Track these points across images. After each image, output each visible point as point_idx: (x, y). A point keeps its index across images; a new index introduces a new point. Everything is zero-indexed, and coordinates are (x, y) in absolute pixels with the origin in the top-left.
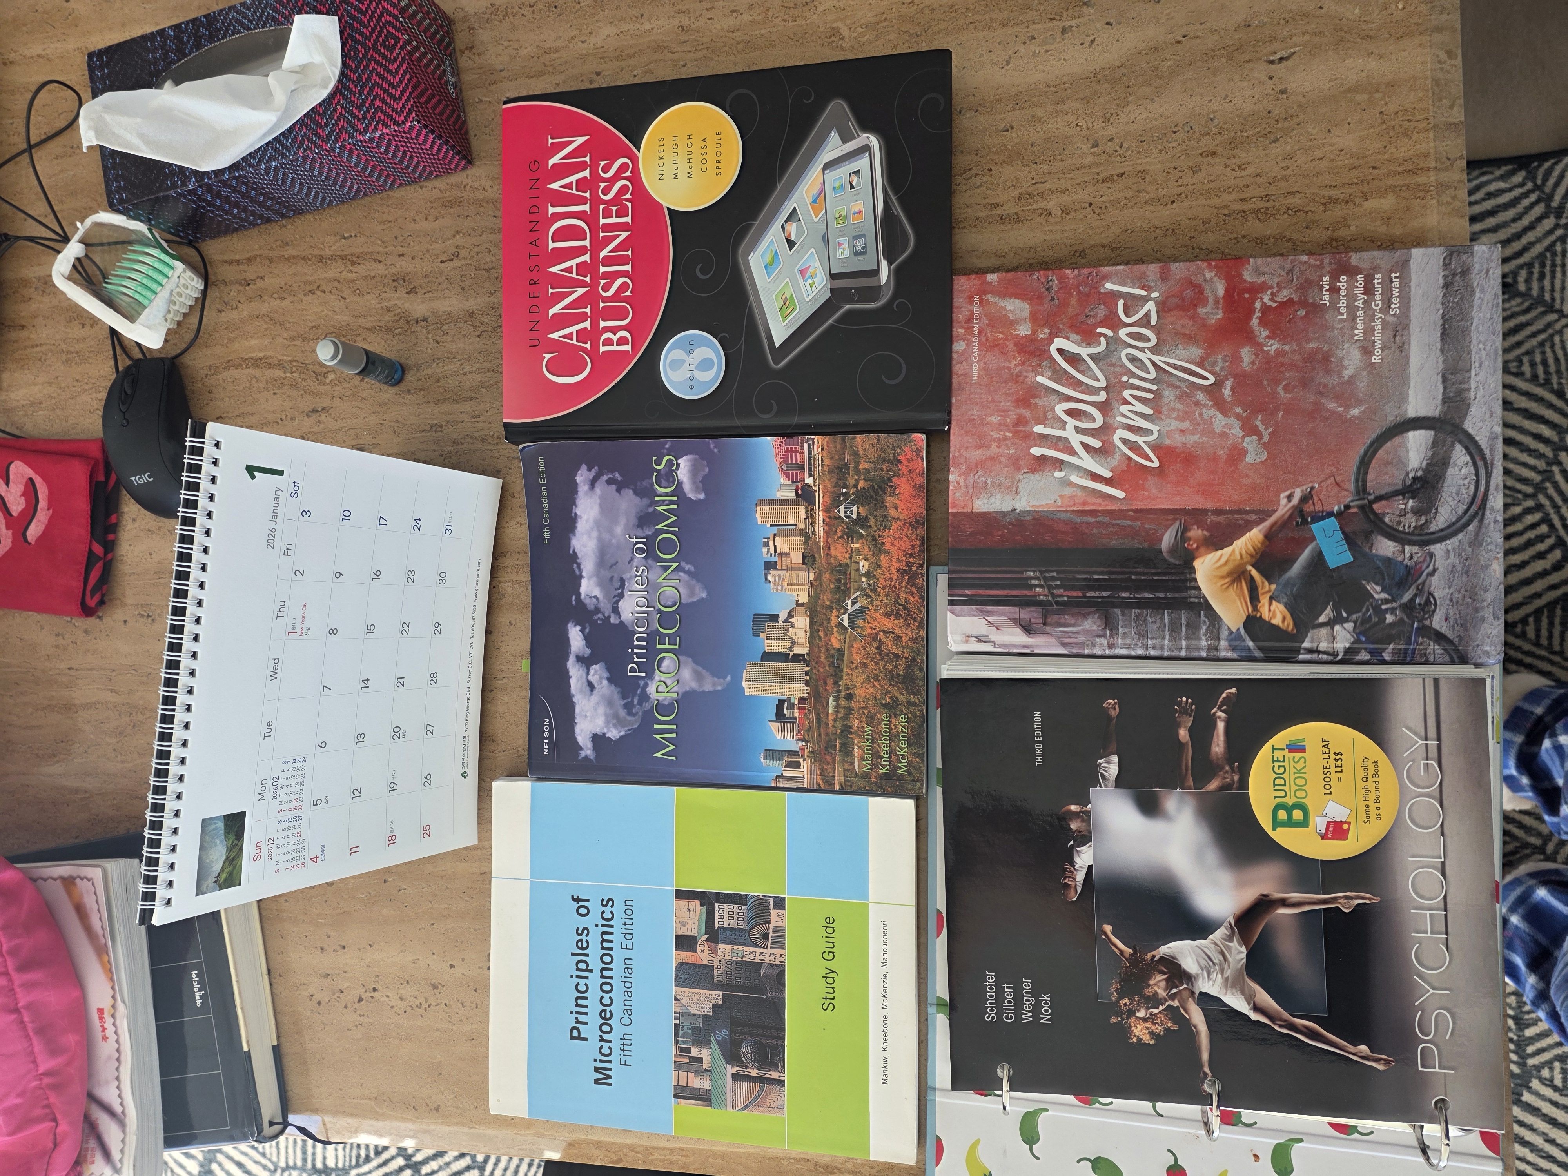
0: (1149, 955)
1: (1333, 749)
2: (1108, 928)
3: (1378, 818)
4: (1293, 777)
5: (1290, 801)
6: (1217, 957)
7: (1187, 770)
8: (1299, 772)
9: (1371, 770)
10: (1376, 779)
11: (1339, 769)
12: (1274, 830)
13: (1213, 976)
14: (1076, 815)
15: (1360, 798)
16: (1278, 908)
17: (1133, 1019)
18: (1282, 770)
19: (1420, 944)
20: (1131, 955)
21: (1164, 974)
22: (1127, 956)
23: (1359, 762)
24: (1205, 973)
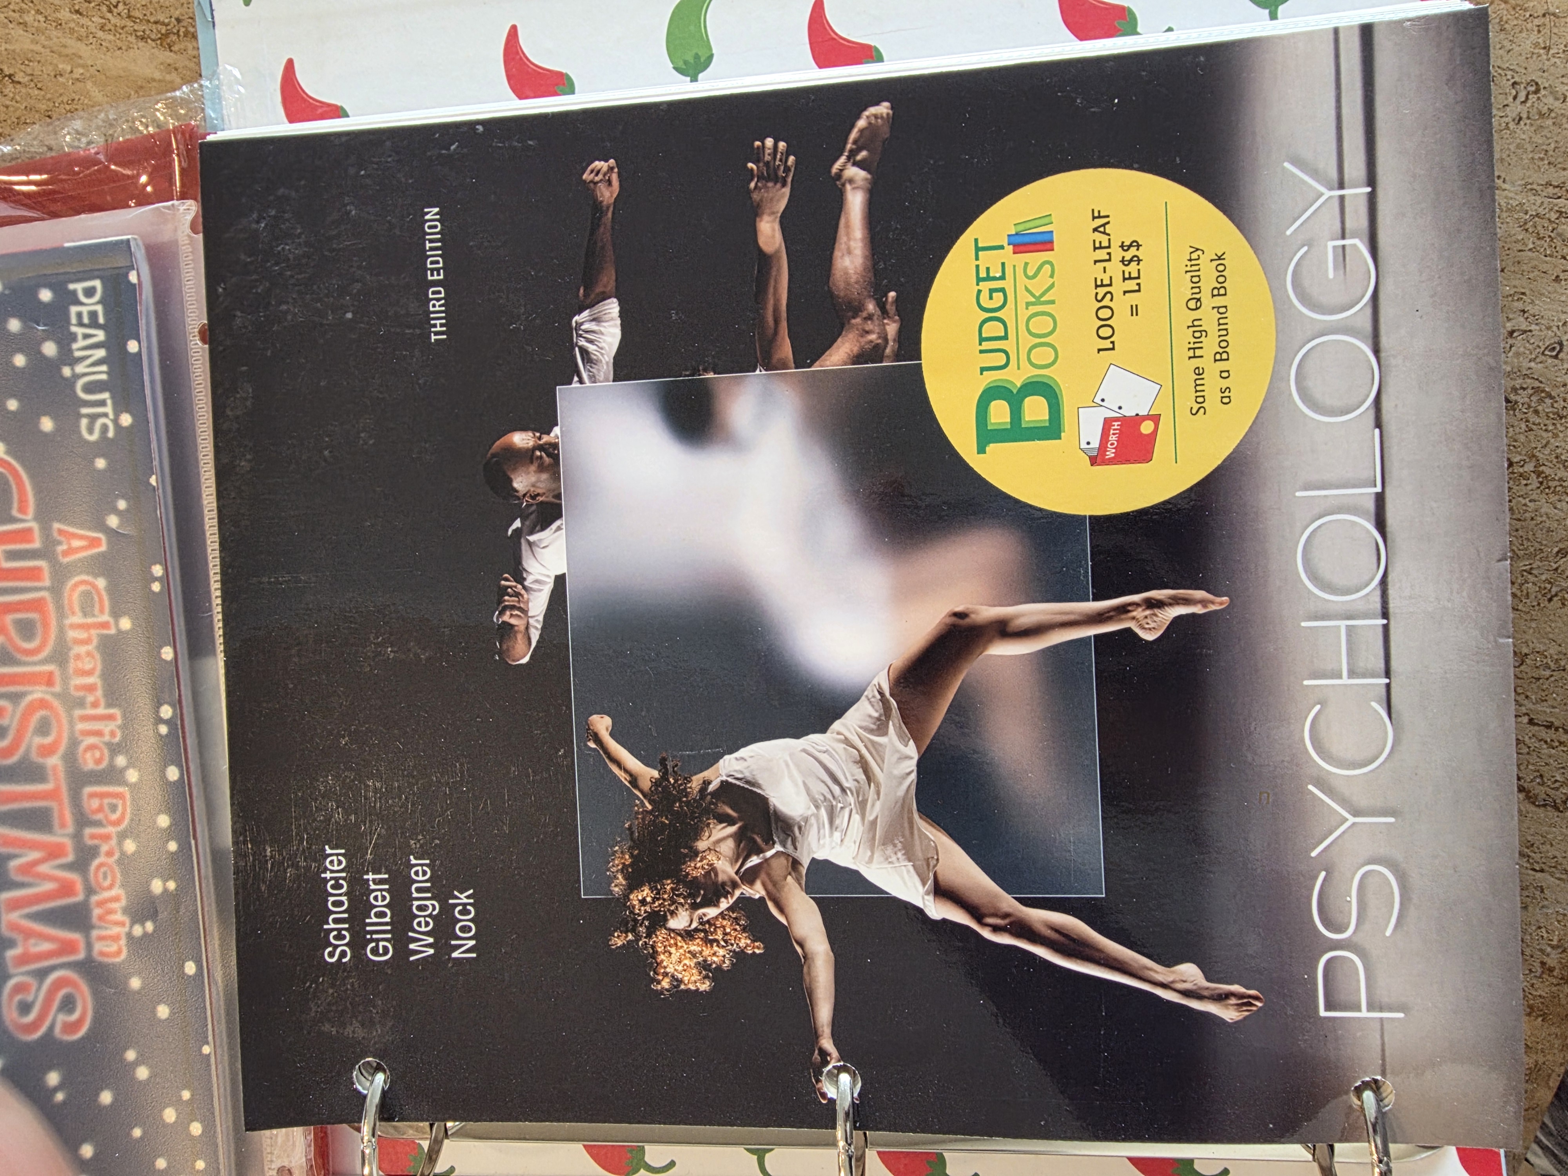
0: (696, 782)
1: (1119, 233)
2: (602, 724)
3: (1226, 398)
4: (1024, 314)
5: (1016, 377)
6: (851, 775)
7: (777, 321)
8: (1038, 301)
9: (1208, 281)
10: (1219, 301)
11: (1132, 285)
12: (981, 450)
13: (842, 820)
14: (525, 457)
15: (1182, 352)
16: (990, 641)
17: (661, 934)
18: (998, 297)
19: (1323, 703)
20: (656, 783)
21: (731, 821)
22: (646, 785)
23: (1180, 261)
24: (823, 813)
